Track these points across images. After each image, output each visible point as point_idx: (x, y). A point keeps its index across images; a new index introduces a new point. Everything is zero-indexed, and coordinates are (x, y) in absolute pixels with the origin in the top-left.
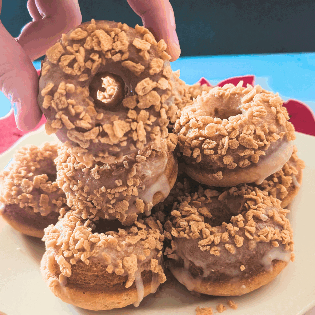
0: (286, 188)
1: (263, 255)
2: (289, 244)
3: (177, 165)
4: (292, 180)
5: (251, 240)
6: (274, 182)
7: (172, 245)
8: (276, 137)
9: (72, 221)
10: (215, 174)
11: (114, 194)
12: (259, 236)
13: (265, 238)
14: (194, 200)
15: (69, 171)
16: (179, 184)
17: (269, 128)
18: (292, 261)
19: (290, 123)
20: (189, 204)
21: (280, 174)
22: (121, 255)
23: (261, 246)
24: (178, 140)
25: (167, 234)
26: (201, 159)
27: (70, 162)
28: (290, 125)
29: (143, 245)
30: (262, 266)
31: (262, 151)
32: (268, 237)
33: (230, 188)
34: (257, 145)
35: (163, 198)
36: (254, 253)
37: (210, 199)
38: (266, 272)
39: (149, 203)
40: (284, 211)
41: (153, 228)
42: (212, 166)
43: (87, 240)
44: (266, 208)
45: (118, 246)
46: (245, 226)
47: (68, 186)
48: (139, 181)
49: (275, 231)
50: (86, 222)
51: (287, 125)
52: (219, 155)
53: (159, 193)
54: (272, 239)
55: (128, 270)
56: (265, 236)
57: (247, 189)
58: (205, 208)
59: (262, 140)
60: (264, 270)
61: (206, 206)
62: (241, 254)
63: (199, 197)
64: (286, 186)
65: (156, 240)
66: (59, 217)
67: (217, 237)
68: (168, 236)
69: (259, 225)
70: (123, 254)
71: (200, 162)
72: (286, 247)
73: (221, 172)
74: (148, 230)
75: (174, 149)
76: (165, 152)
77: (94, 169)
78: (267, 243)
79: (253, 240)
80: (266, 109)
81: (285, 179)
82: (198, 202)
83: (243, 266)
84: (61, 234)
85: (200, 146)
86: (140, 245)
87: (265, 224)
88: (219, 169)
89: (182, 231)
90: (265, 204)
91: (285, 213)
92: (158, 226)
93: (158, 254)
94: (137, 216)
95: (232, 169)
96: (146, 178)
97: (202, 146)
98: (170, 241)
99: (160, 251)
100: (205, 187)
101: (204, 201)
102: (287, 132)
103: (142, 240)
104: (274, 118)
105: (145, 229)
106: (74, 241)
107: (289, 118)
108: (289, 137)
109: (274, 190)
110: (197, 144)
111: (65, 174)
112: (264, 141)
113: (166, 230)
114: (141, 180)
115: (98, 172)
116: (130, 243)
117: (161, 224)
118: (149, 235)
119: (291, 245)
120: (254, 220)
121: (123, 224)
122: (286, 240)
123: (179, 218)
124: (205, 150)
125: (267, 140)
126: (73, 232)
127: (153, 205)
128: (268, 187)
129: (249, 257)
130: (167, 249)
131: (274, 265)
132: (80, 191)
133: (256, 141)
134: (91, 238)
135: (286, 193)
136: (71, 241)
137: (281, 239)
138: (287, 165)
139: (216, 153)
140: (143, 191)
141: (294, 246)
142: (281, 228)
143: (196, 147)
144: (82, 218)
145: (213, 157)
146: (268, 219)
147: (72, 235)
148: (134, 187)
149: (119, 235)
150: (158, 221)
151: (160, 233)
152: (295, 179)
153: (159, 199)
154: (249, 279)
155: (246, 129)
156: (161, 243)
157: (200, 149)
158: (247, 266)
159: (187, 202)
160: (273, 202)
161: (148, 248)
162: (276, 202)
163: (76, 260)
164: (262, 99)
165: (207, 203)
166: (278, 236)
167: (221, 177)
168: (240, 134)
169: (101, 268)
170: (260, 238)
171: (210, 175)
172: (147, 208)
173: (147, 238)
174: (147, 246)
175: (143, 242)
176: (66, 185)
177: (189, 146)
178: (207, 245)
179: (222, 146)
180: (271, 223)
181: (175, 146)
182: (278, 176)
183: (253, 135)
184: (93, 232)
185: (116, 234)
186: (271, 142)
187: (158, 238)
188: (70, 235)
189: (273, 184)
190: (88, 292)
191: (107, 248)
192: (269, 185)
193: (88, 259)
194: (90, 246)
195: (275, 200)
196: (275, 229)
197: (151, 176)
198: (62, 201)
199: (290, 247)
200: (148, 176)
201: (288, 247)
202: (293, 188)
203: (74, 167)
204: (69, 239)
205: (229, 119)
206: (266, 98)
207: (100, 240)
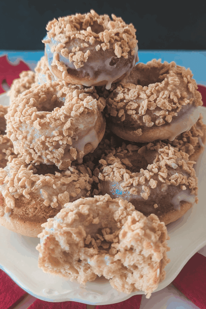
0: (193, 147)
1: (173, 196)
2: (195, 189)
3: (105, 123)
4: (198, 140)
5: (163, 183)
6: (183, 142)
7: (98, 187)
8: (187, 101)
9: (17, 165)
10: (135, 130)
11: (52, 143)
12: (170, 180)
13: (175, 182)
14: (118, 153)
15: (16, 123)
16: (106, 141)
17: (181, 94)
18: (196, 203)
19: (198, 92)
20: (114, 155)
21: (189, 135)
22: (56, 192)
23: (171, 189)
24: (107, 103)
25: (95, 178)
26: (125, 118)
27: (17, 116)
28: (198, 93)
29: (75, 185)
30: (172, 205)
31: (175, 112)
32: (177, 181)
33: (148, 143)
34: (170, 107)
35: (93, 149)
36: (166, 194)
37: (131, 152)
38: (175, 210)
39: (81, 152)
40: (191, 163)
41: (83, 173)
42: (134, 125)
43: (29, 179)
44: (177, 159)
45: (54, 185)
46: (158, 172)
47: (14, 135)
48: (73, 133)
49: (183, 177)
50: (29, 166)
51: (195, 93)
52: (140, 115)
53: (89, 144)
54: (181, 183)
55: (61, 204)
56: (175, 181)
57: (162, 145)
58: (127, 159)
59: (175, 104)
60: (173, 209)
61: (128, 158)
62: (154, 195)
63: (122, 151)
64: (194, 145)
65: (86, 182)
66: (8, 162)
67: (136, 180)
68: (96, 180)
69: (170, 172)
70: (58, 191)
71: (124, 121)
72: (192, 191)
73: (141, 129)
74: (80, 174)
75: (103, 109)
76: (96, 111)
77: (36, 121)
78: (177, 186)
79: (165, 183)
80: (179, 79)
81: (192, 140)
82: (121, 154)
83: (156, 204)
84: (8, 175)
85: (124, 108)
86: (73, 185)
87: (175, 171)
88: (139, 127)
89: (107, 175)
90: (176, 156)
91: (192, 164)
92: (88, 172)
93: (87, 193)
94: (71, 162)
95: (150, 127)
96: (79, 130)
97: (126, 107)
98: (98, 183)
99: (89, 191)
100: (128, 142)
101: (126, 154)
102: (196, 98)
103: (74, 181)
104: (186, 87)
105: (77, 173)
106: (18, 180)
107: (197, 88)
108: (197, 103)
109: (183, 147)
110: (122, 106)
111: (12, 125)
112: (177, 104)
113: (94, 176)
114: (75, 132)
115: (39, 124)
116: (64, 183)
117: (90, 171)
118: (80, 178)
119: (197, 190)
120: (166, 167)
121: (60, 168)
122: (192, 185)
123: (105, 166)
124: (128, 111)
125: (180, 104)
126: (18, 172)
127: (84, 154)
128: (179, 146)
129: (161, 197)
130: (95, 190)
131: (181, 205)
132: (24, 139)
133: (170, 104)
134: (32, 177)
135: (193, 151)
136: (16, 179)
137: (188, 184)
138: (194, 128)
139: (137, 113)
140: (76, 141)
141: (198, 191)
142: (188, 176)
143: (121, 108)
144: (26, 163)
145: (135, 117)
146: (177, 168)
147: (17, 175)
148: (69, 137)
149: (55, 177)
150: (88, 168)
151: (89, 177)
152: (201, 140)
153: (89, 149)
154: (161, 216)
155: (163, 94)
156: (90, 185)
157: (124, 110)
158: (159, 205)
159: (112, 154)
160: (182, 155)
161: (79, 188)
162: (185, 155)
163: (19, 195)
164: (176, 71)
165: (129, 155)
166: (186, 182)
167: (141, 133)
168: (157, 98)
169: (39, 201)
170: (170, 182)
171: (131, 132)
172: (79, 156)
173: (78, 180)
174: (78, 186)
175: (75, 183)
176: (13, 135)
177: (116, 107)
178: (127, 187)
179: (142, 107)
180: (180, 171)
181: (104, 107)
182: (187, 137)
183: (168, 99)
184: (34, 173)
185: (53, 176)
186: (182, 105)
187: (88, 180)
188: (15, 175)
189: (183, 143)
190: (28, 221)
191: (45, 186)
192: (180, 144)
193: (29, 194)
194: (31, 184)
195: (184, 153)
196: (183, 176)
197: (83, 129)
198: (11, 151)
199: (195, 192)
200: (80, 129)
201: (194, 192)
202: (198, 147)
203: (20, 121)
204: (14, 178)
205: (149, 86)
206: (179, 71)
207: (40, 179)
